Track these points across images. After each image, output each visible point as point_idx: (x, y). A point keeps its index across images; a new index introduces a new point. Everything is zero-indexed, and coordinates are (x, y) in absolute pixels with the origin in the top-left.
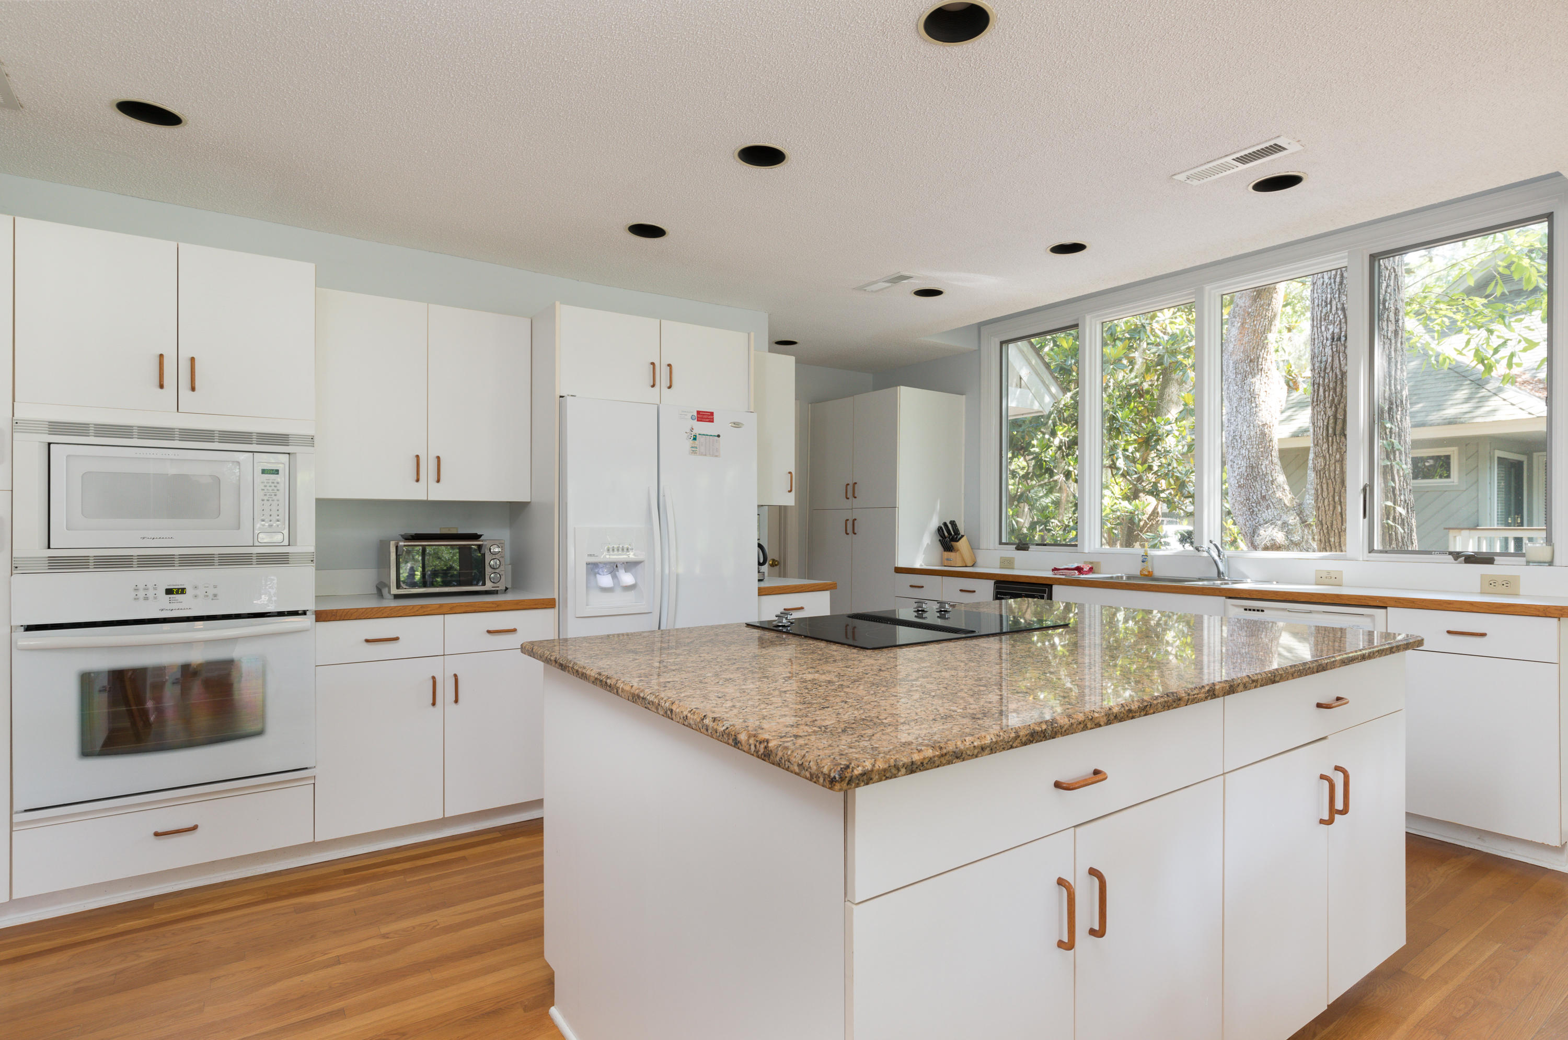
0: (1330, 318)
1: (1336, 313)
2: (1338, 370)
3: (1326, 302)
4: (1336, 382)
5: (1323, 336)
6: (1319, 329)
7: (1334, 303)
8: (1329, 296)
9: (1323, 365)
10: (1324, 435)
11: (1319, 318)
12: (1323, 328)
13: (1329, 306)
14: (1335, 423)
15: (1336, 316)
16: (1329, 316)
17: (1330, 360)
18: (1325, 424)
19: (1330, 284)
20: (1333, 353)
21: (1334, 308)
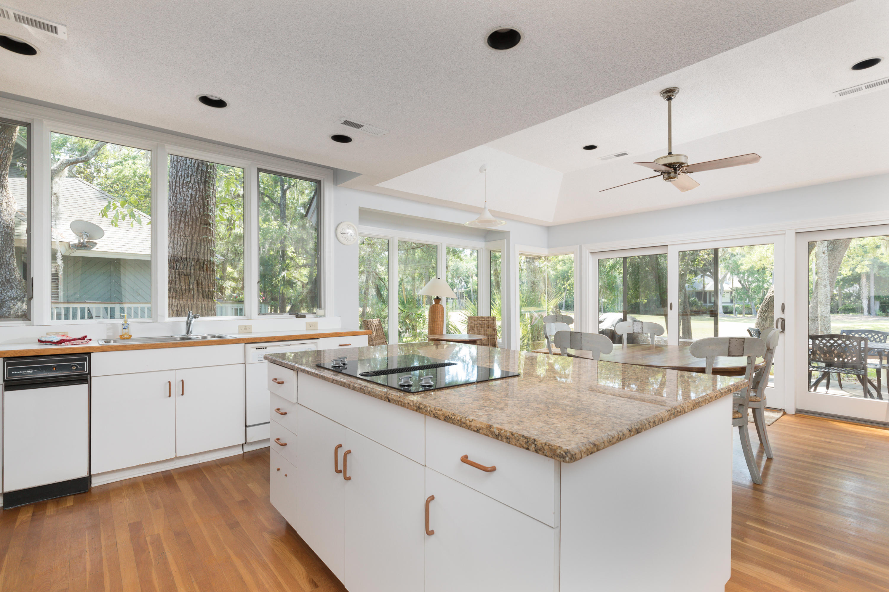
0: (190, 185)
1: (194, 184)
2: (194, 216)
3: (188, 175)
4: (193, 222)
5: (184, 194)
6: (181, 189)
7: (193, 178)
8: (190, 172)
9: (184, 210)
10: (184, 250)
11: (181, 182)
12: (185, 190)
13: (189, 178)
14: (192, 244)
15: (194, 185)
16: (189, 184)
17: (189, 209)
18: (185, 243)
19: (191, 166)
20: (191, 205)
21: (192, 181)
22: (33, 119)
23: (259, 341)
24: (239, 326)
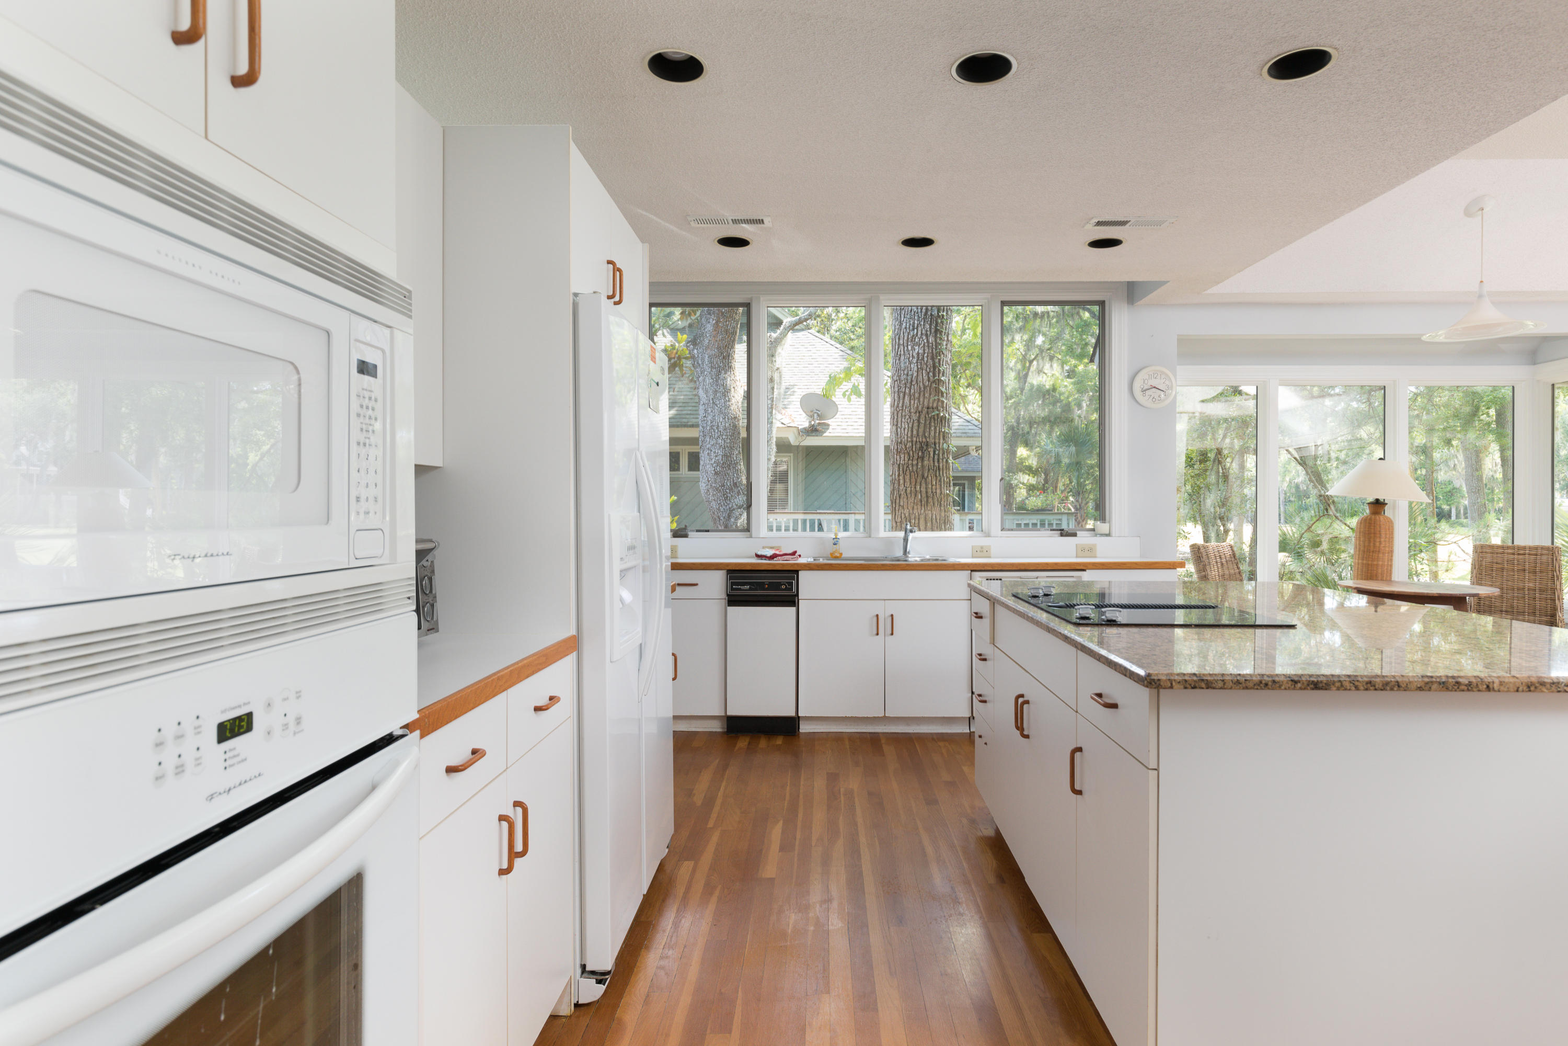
0: (916, 340)
1: (921, 337)
2: (921, 384)
3: (913, 326)
4: (920, 394)
5: (909, 354)
6: (906, 348)
7: (920, 329)
8: (916, 322)
9: (909, 378)
10: (909, 435)
11: (906, 338)
12: (910, 348)
13: (915, 330)
14: (919, 426)
15: (921, 340)
16: (915, 339)
17: (915, 374)
18: (910, 426)
19: (917, 313)
20: (918, 369)
21: (919, 333)
22: (751, 299)
23: (991, 569)
24: (972, 546)
